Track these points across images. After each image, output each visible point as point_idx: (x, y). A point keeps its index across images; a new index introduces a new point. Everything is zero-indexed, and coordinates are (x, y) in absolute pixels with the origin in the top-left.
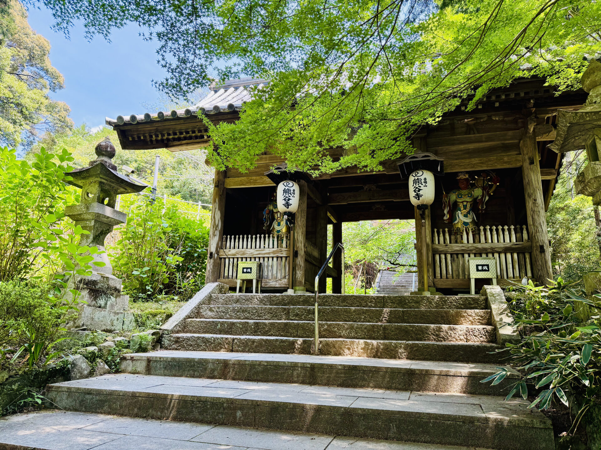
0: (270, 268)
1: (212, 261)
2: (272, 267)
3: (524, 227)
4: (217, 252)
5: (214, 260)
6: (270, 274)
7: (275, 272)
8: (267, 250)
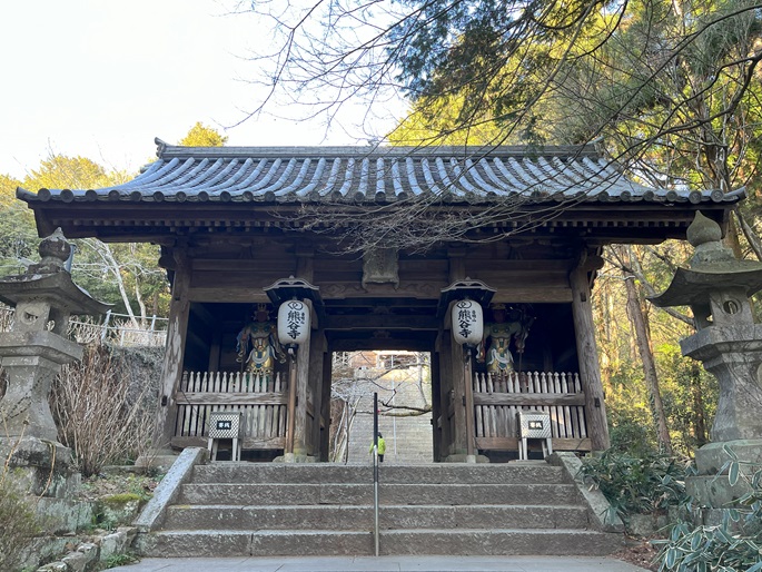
0: (255, 421)
1: (165, 409)
2: (258, 419)
3: (577, 374)
4: (174, 396)
5: (169, 407)
6: (255, 430)
7: (262, 427)
8: (252, 396)
